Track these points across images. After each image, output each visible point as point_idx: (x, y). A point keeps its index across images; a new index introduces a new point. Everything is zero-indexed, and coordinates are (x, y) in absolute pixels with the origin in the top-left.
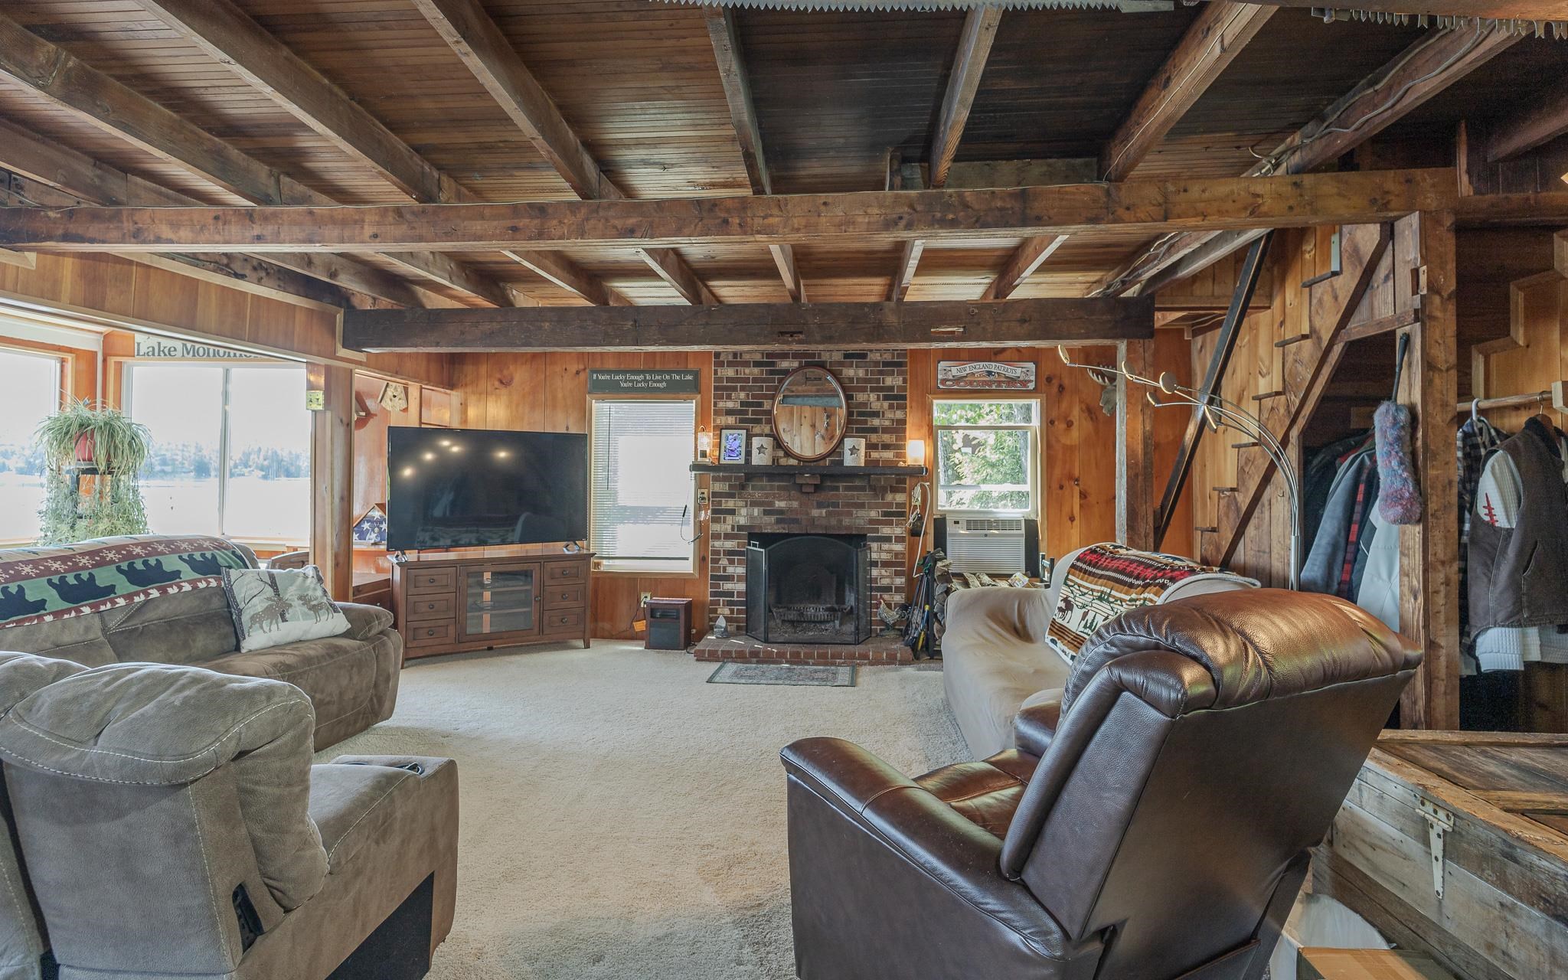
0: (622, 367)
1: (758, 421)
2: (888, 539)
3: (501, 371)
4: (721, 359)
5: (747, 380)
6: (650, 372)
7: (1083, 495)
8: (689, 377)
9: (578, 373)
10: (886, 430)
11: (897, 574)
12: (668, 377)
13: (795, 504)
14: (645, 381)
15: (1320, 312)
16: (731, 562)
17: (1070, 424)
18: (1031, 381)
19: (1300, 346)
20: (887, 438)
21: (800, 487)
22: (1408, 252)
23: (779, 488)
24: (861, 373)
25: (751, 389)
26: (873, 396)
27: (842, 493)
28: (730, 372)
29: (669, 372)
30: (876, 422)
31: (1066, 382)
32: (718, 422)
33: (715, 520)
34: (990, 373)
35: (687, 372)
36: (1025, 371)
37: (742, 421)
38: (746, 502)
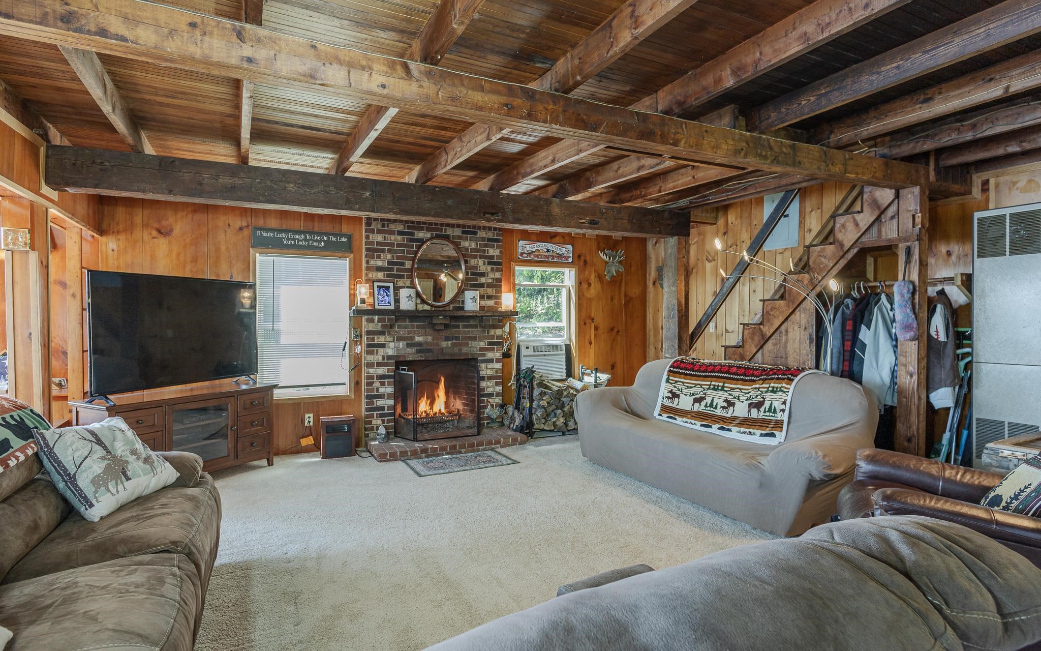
0: (284, 227)
1: (402, 277)
2: (491, 361)
3: (159, 221)
4: (372, 227)
5: (392, 245)
6: (311, 233)
7: (596, 328)
8: (345, 240)
9: (241, 229)
10: (489, 286)
11: (497, 384)
12: (326, 238)
13: (430, 338)
14: (306, 240)
15: (843, 231)
16: (383, 384)
17: (590, 284)
18: (570, 257)
19: (824, 249)
20: (490, 291)
21: (433, 326)
22: (910, 206)
23: (418, 327)
24: (473, 245)
25: (395, 252)
26: (481, 262)
27: (462, 330)
28: (379, 238)
29: (327, 234)
30: (483, 280)
31: (588, 259)
32: (370, 276)
33: (368, 353)
34: (548, 250)
35: (342, 235)
36: (566, 250)
37: (388, 276)
38: (394, 338)
